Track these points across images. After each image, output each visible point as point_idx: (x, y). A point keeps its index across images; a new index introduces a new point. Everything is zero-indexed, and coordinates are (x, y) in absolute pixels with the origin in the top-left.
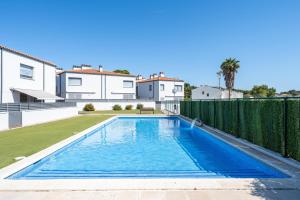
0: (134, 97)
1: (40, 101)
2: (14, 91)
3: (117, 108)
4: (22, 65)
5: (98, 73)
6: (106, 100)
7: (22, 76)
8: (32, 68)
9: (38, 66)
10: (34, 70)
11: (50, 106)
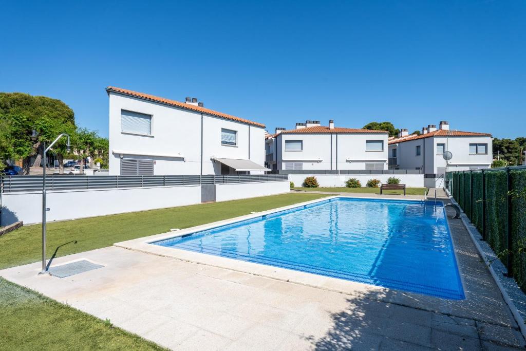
0: (386, 167)
1: (244, 173)
2: (214, 161)
3: (353, 185)
4: (224, 130)
5: (326, 131)
6: (336, 172)
7: (225, 143)
8: (235, 132)
9: (241, 129)
10: (238, 133)
11: (257, 178)
